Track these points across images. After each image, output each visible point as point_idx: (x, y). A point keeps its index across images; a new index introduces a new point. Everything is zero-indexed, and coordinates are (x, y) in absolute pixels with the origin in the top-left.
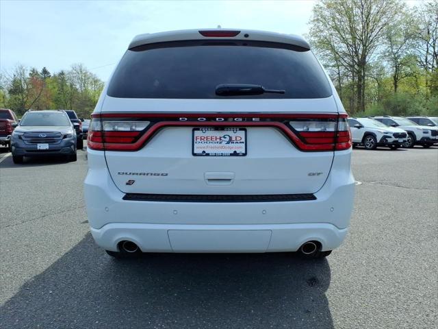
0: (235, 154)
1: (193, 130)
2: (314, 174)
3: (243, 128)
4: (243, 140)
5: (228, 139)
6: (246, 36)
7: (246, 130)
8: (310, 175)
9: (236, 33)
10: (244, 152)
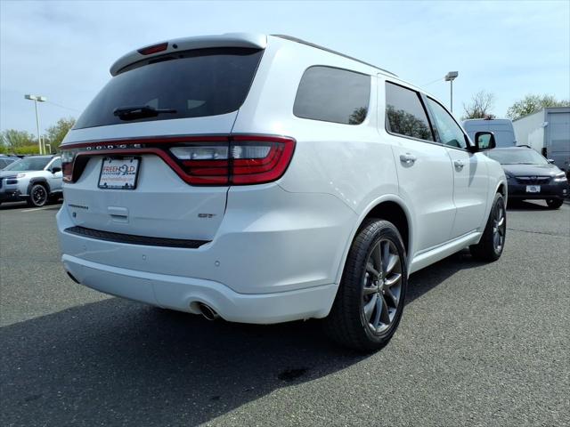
0: (126, 187)
1: (104, 160)
2: (205, 216)
3: (138, 157)
4: (135, 171)
5: (124, 170)
6: (175, 46)
7: (140, 161)
8: (200, 215)
9: (164, 46)
10: (133, 184)
